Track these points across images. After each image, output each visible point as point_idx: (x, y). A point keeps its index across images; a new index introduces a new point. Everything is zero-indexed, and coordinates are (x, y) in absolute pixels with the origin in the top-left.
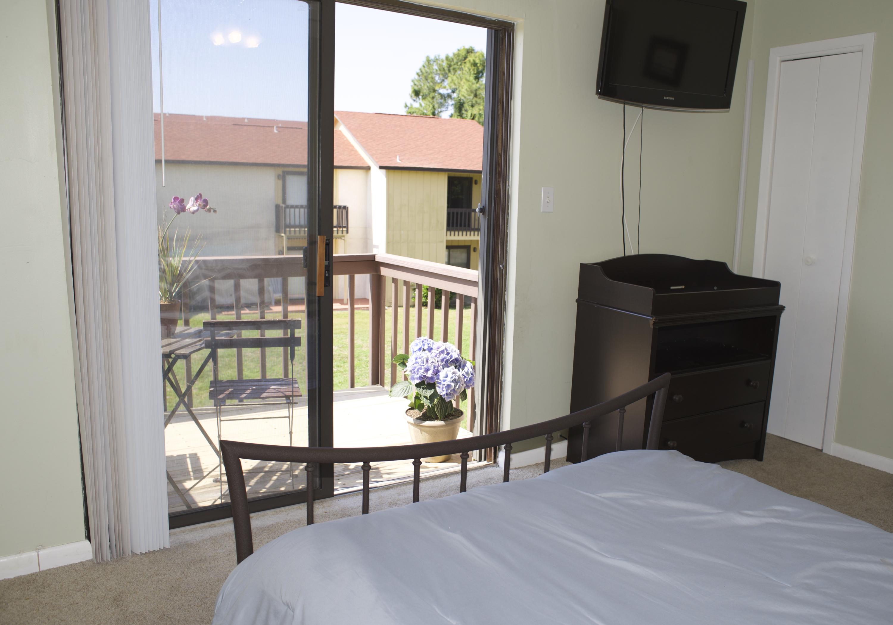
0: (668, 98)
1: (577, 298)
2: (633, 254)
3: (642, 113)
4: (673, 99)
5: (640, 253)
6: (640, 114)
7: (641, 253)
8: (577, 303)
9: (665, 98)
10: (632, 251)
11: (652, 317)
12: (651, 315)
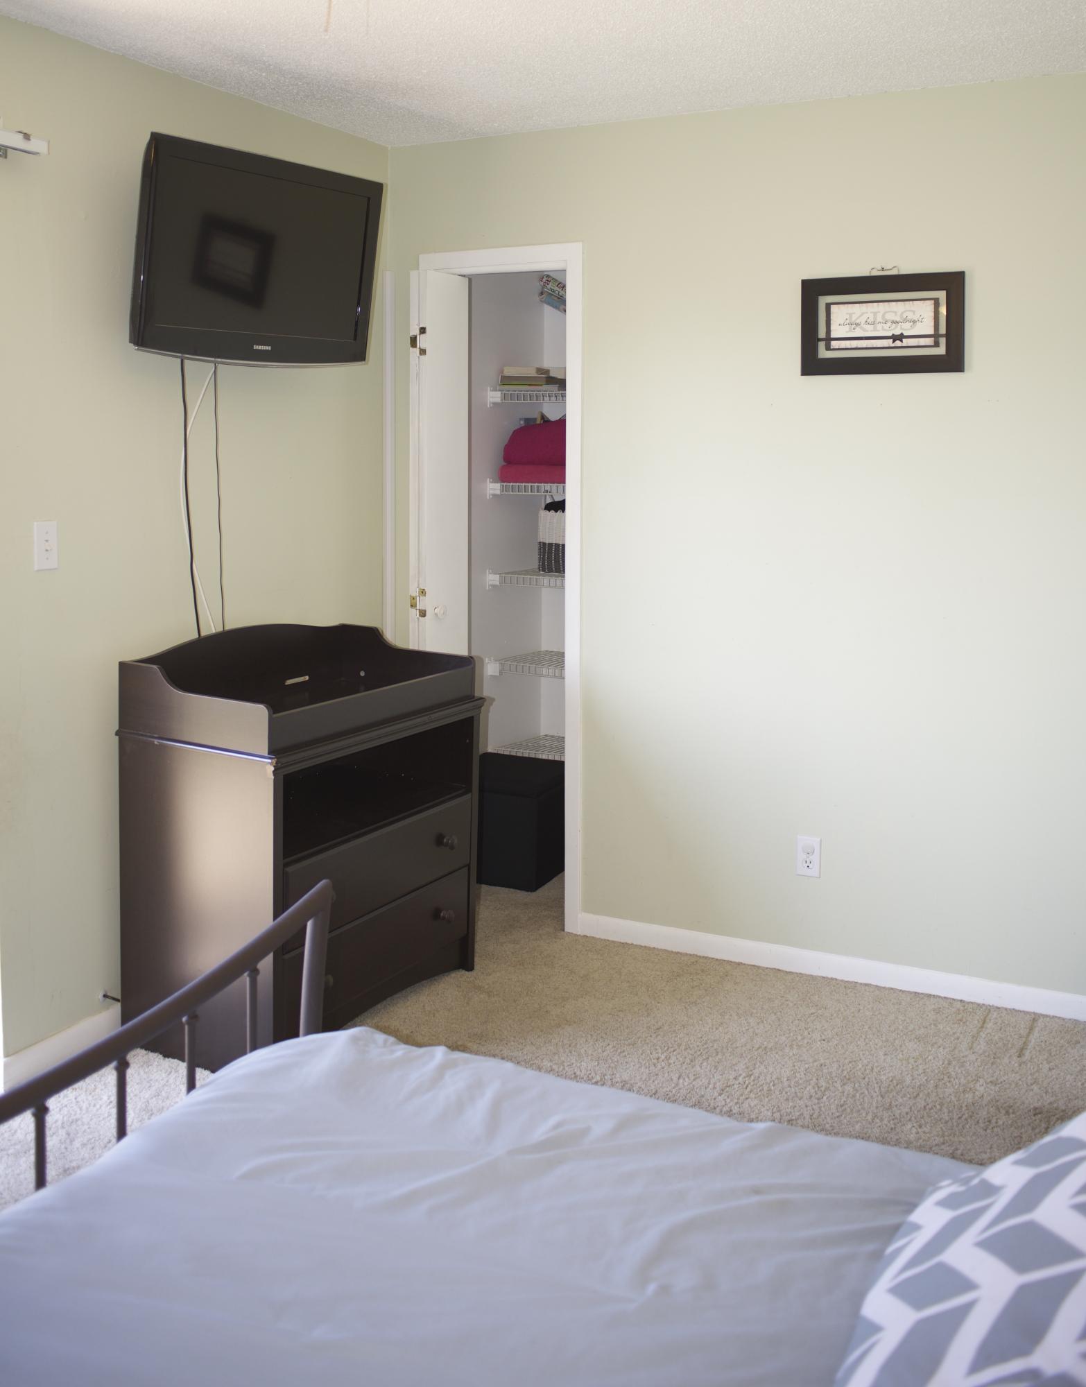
0: (260, 347)
1: (117, 728)
2: (214, 632)
3: (215, 371)
4: (268, 348)
5: (228, 627)
6: (211, 374)
7: (230, 626)
8: (117, 737)
9: (256, 347)
10: (211, 627)
11: (270, 758)
12: (266, 755)
